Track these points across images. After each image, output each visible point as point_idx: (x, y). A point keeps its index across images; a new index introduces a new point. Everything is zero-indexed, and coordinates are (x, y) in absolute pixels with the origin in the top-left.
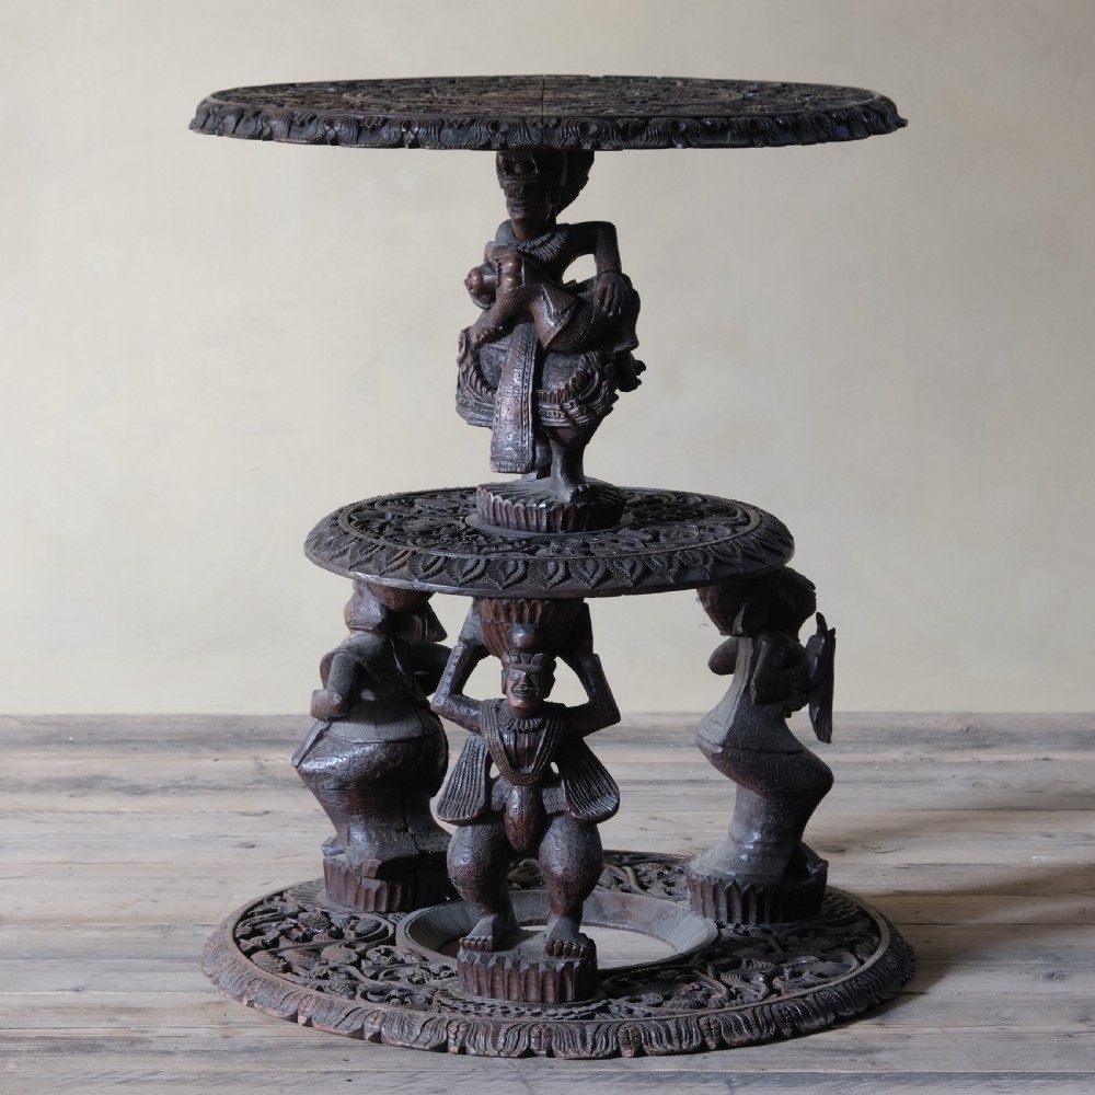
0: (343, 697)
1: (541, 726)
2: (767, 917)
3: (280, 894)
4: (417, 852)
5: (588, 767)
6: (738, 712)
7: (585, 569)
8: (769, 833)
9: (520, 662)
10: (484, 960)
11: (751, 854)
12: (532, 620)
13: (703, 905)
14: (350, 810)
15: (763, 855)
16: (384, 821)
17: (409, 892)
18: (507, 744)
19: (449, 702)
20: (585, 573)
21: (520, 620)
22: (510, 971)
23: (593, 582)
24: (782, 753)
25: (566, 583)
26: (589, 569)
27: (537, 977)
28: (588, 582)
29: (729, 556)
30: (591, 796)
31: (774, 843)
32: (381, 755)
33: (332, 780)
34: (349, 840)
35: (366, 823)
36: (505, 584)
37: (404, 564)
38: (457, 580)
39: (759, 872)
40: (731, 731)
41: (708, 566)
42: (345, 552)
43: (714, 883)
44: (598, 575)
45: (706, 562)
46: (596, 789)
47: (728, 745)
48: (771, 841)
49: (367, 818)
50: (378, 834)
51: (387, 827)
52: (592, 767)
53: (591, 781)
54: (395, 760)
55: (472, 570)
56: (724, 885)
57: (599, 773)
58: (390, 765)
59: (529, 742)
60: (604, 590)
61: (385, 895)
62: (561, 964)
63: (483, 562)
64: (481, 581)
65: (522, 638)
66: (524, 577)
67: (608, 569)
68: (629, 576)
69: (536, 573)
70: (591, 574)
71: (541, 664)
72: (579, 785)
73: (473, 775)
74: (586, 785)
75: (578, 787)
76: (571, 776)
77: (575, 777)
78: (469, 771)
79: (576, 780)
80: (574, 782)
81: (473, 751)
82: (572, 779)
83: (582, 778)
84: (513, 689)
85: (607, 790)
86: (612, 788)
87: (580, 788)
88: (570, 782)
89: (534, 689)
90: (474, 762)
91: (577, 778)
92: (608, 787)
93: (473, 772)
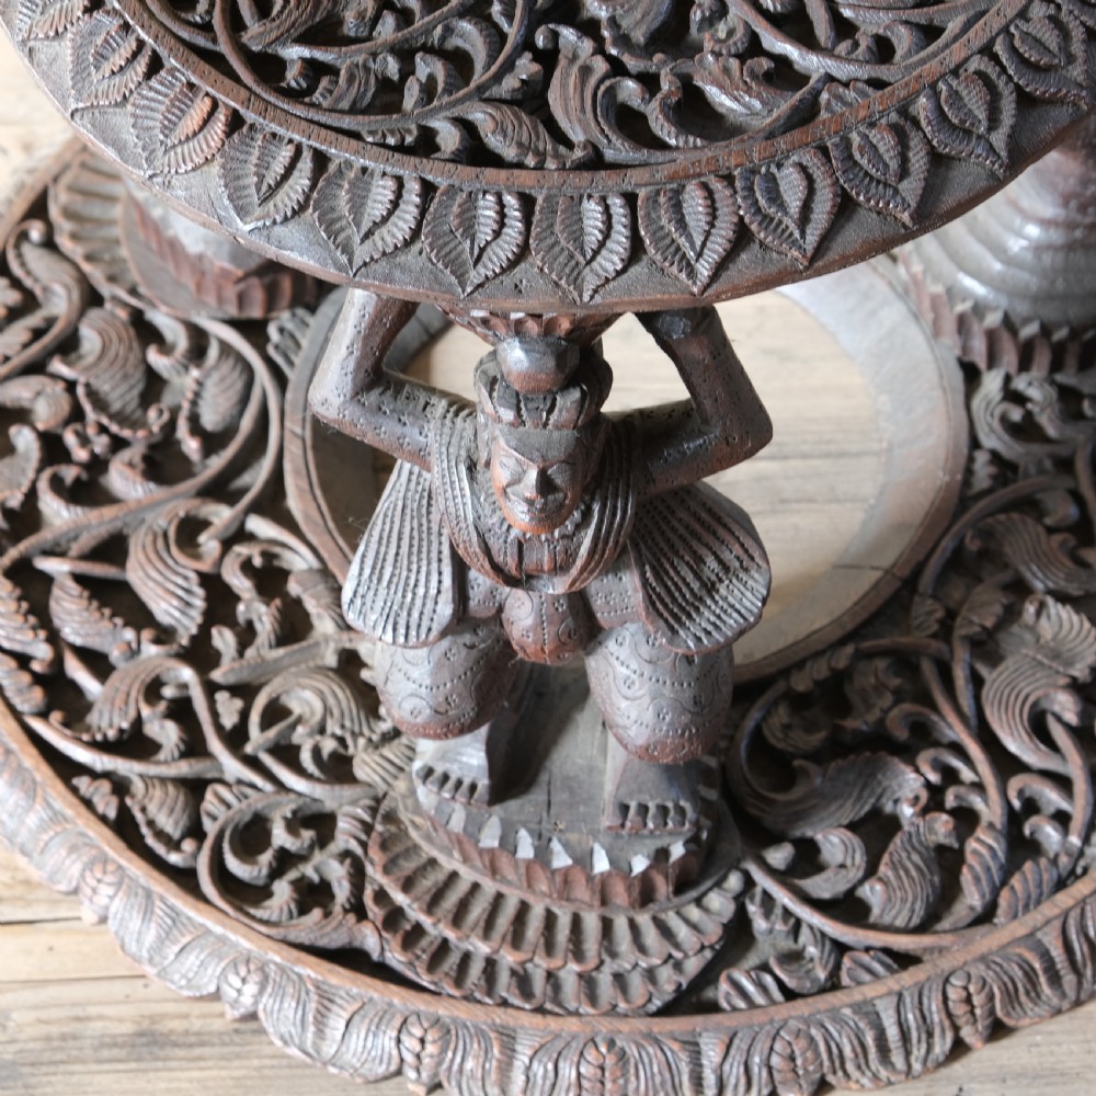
7: (682, 224)
9: (523, 423)
20: (682, 241)
21: (517, 333)
23: (704, 270)
25: (634, 270)
26: (692, 228)
27: (590, 879)
28: (692, 273)
36: (475, 276)
38: (347, 249)
43: (960, 309)
46: (715, 564)
57: (721, 531)
59: (553, 560)
60: (734, 289)
62: (640, 864)
63: (413, 190)
64: (410, 258)
67: (741, 218)
68: (797, 234)
69: (553, 246)
70: (698, 243)
71: (574, 428)
72: (675, 569)
73: (421, 540)
74: (692, 562)
75: (672, 573)
76: (654, 554)
77: (665, 555)
78: (412, 529)
79: (668, 559)
80: (662, 565)
81: (418, 483)
82: (659, 560)
83: (681, 552)
84: (508, 490)
85: (741, 562)
86: (752, 558)
87: (678, 573)
88: (653, 568)
89: (561, 495)
90: (424, 510)
91: (670, 554)
92: (745, 557)
93: (420, 532)
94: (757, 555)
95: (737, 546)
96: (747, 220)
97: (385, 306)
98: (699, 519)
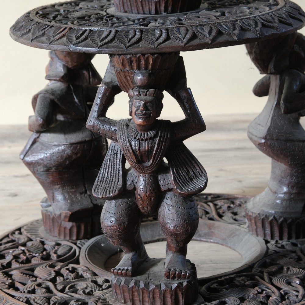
0: (44, 120)
1: (155, 136)
2: (294, 235)
3: (19, 229)
4: (92, 205)
5: (187, 160)
6: (272, 118)
7: (180, 33)
8: (293, 187)
9: (140, 95)
10: (127, 283)
11: (283, 200)
12: (146, 68)
13: (256, 229)
14: (53, 183)
15: (290, 200)
16: (73, 188)
17: (89, 228)
18: (134, 148)
19: (97, 122)
20: (180, 36)
21: (139, 68)
22: (143, 289)
23: (185, 41)
24: (299, 141)
25: (167, 42)
26: (182, 33)
27: (160, 294)
28: (182, 41)
29: (270, 22)
30: (189, 178)
31: (295, 193)
32: (69, 151)
33: (41, 166)
34: (53, 199)
35: (63, 190)
36: (128, 45)
37: (64, 36)
38: (97, 44)
39: (288, 210)
40: (269, 130)
41: (258, 29)
42: (30, 31)
43: (262, 217)
44: (188, 36)
45: (256, 26)
46: (192, 173)
47: (268, 138)
48: (294, 191)
49: (63, 186)
50: (69, 196)
51: (75, 192)
52: (189, 159)
53: (189, 169)
54: (77, 154)
55: (106, 37)
56: (268, 219)
57: (194, 163)
58: (74, 157)
59: (148, 146)
60: (193, 46)
61: (75, 230)
62: (175, 285)
63: (114, 32)
64: (112, 44)
65: (140, 79)
66: (140, 40)
67: (194, 32)
68: (208, 36)
69: (148, 37)
70: (183, 36)
71: (153, 96)
72: (182, 172)
73: (114, 168)
74: (186, 171)
75: (181, 173)
76: (176, 166)
77: (179, 167)
78: (112, 165)
79: (180, 168)
80: (178, 170)
81: (114, 152)
82: (177, 168)
83: (183, 167)
84: (136, 112)
85: (200, 173)
86: (202, 172)
87: (182, 173)
88: (176, 170)
89: (150, 112)
90: (115, 159)
91: (180, 167)
92: (200, 172)
93: (114, 166)
94: (203, 171)
95: (198, 168)
96: (196, 33)
97: (106, 90)
98: (188, 158)
